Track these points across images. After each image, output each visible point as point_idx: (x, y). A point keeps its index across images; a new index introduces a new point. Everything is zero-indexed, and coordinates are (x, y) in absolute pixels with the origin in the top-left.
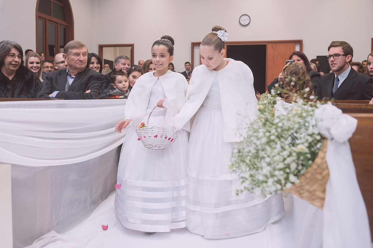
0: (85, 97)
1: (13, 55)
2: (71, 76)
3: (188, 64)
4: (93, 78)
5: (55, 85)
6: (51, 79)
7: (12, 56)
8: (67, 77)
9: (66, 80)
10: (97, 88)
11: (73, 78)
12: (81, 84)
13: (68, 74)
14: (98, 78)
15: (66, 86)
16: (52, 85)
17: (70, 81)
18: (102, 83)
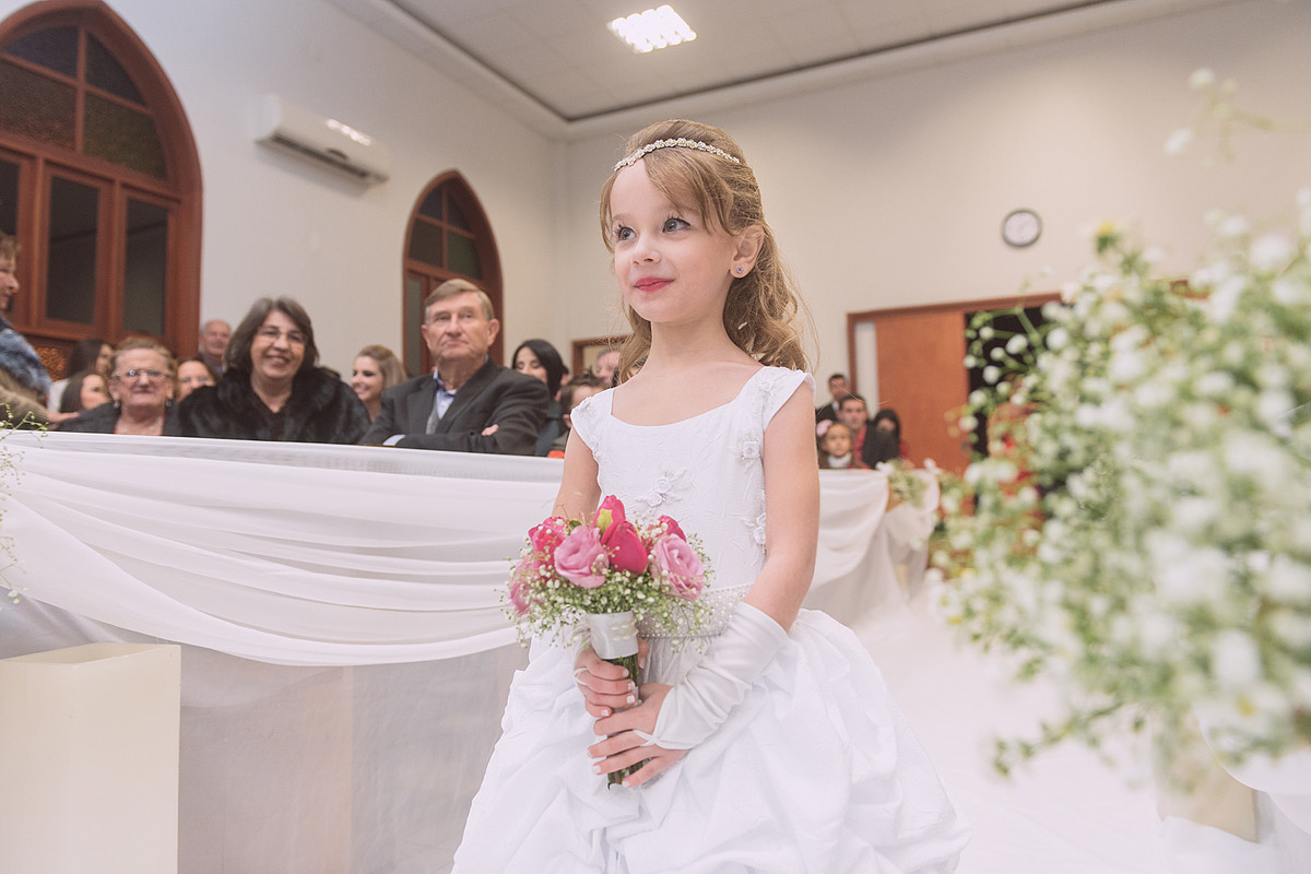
0: (474, 445)
1: (275, 332)
2: (445, 390)
3: (839, 381)
4: (507, 392)
5: (399, 420)
6: (392, 402)
7: (270, 334)
8: (434, 396)
9: (432, 404)
10: (520, 420)
11: (450, 396)
12: (472, 411)
13: (438, 387)
14: (525, 391)
15: (430, 421)
16: (393, 420)
17: (443, 405)
18: (536, 406)
